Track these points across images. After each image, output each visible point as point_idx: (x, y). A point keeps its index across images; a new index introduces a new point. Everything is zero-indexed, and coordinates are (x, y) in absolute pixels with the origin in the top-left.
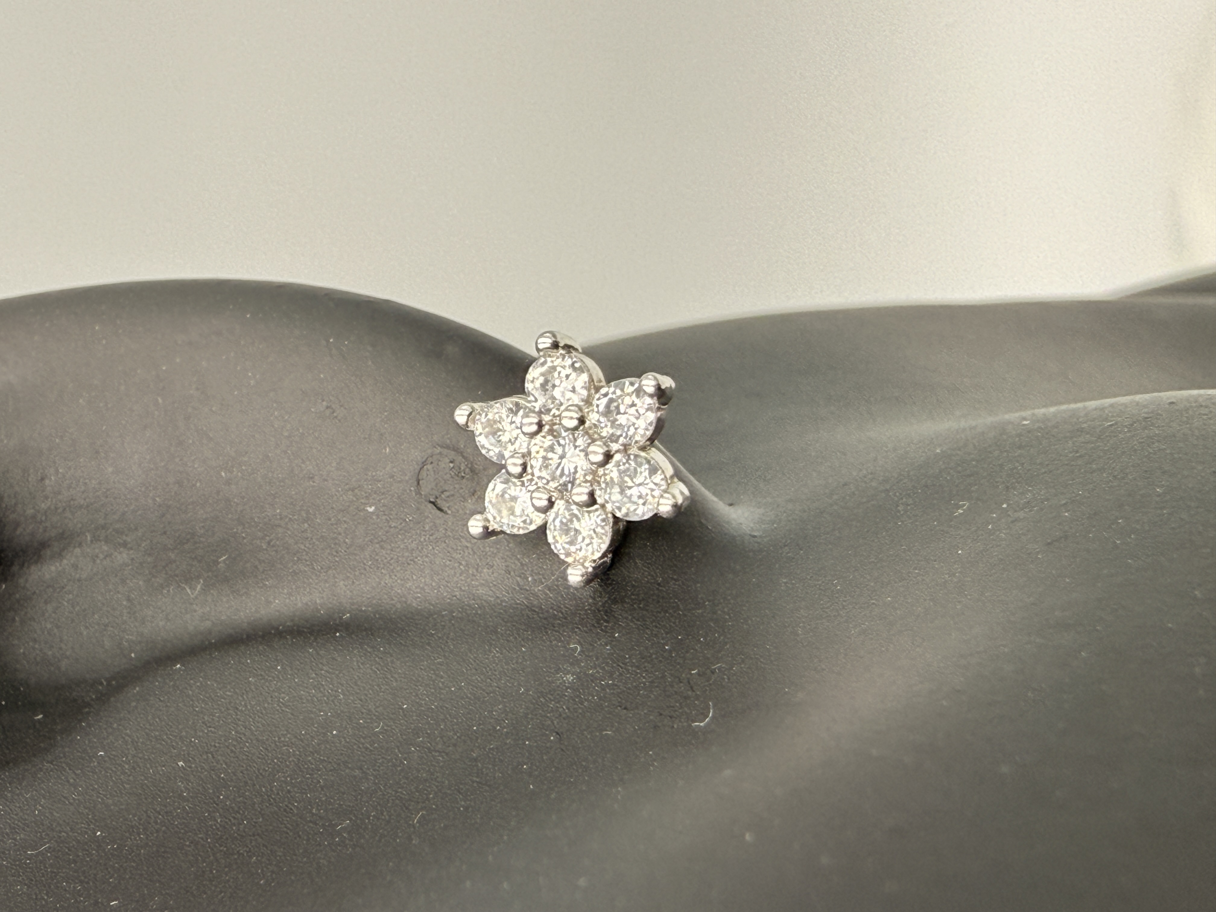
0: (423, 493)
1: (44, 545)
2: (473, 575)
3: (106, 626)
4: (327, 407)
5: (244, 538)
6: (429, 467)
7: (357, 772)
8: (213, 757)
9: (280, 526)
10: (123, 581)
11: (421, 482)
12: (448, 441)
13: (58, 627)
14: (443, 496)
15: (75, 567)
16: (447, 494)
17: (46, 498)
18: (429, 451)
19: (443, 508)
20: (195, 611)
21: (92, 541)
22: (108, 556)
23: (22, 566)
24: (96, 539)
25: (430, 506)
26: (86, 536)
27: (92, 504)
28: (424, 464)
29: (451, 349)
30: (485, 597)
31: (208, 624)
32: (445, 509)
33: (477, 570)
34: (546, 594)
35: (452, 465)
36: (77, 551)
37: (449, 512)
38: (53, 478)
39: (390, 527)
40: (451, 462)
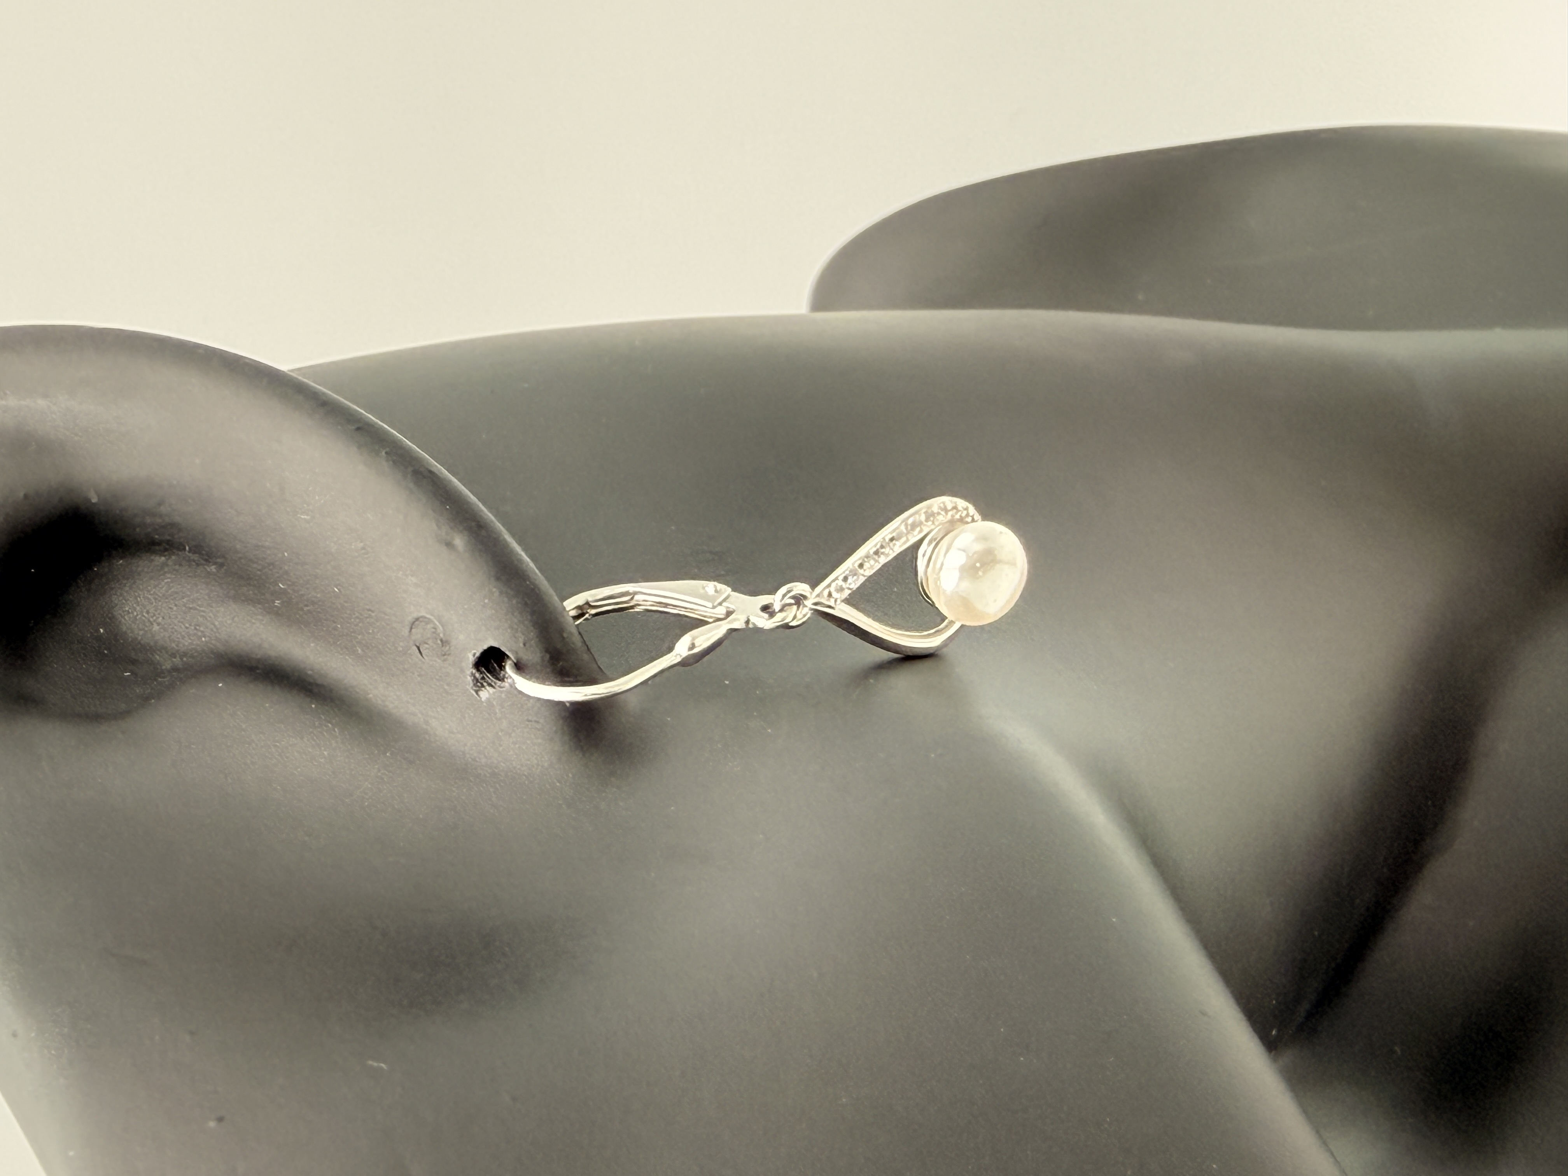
0: (412, 637)
3: (191, 608)
4: (363, 548)
6: (420, 624)
11: (413, 630)
13: (155, 599)
14: (426, 646)
18: (423, 613)
19: (423, 655)
22: (198, 565)
25: (415, 648)
28: (417, 619)
35: (434, 630)
37: (426, 658)
40: (434, 628)
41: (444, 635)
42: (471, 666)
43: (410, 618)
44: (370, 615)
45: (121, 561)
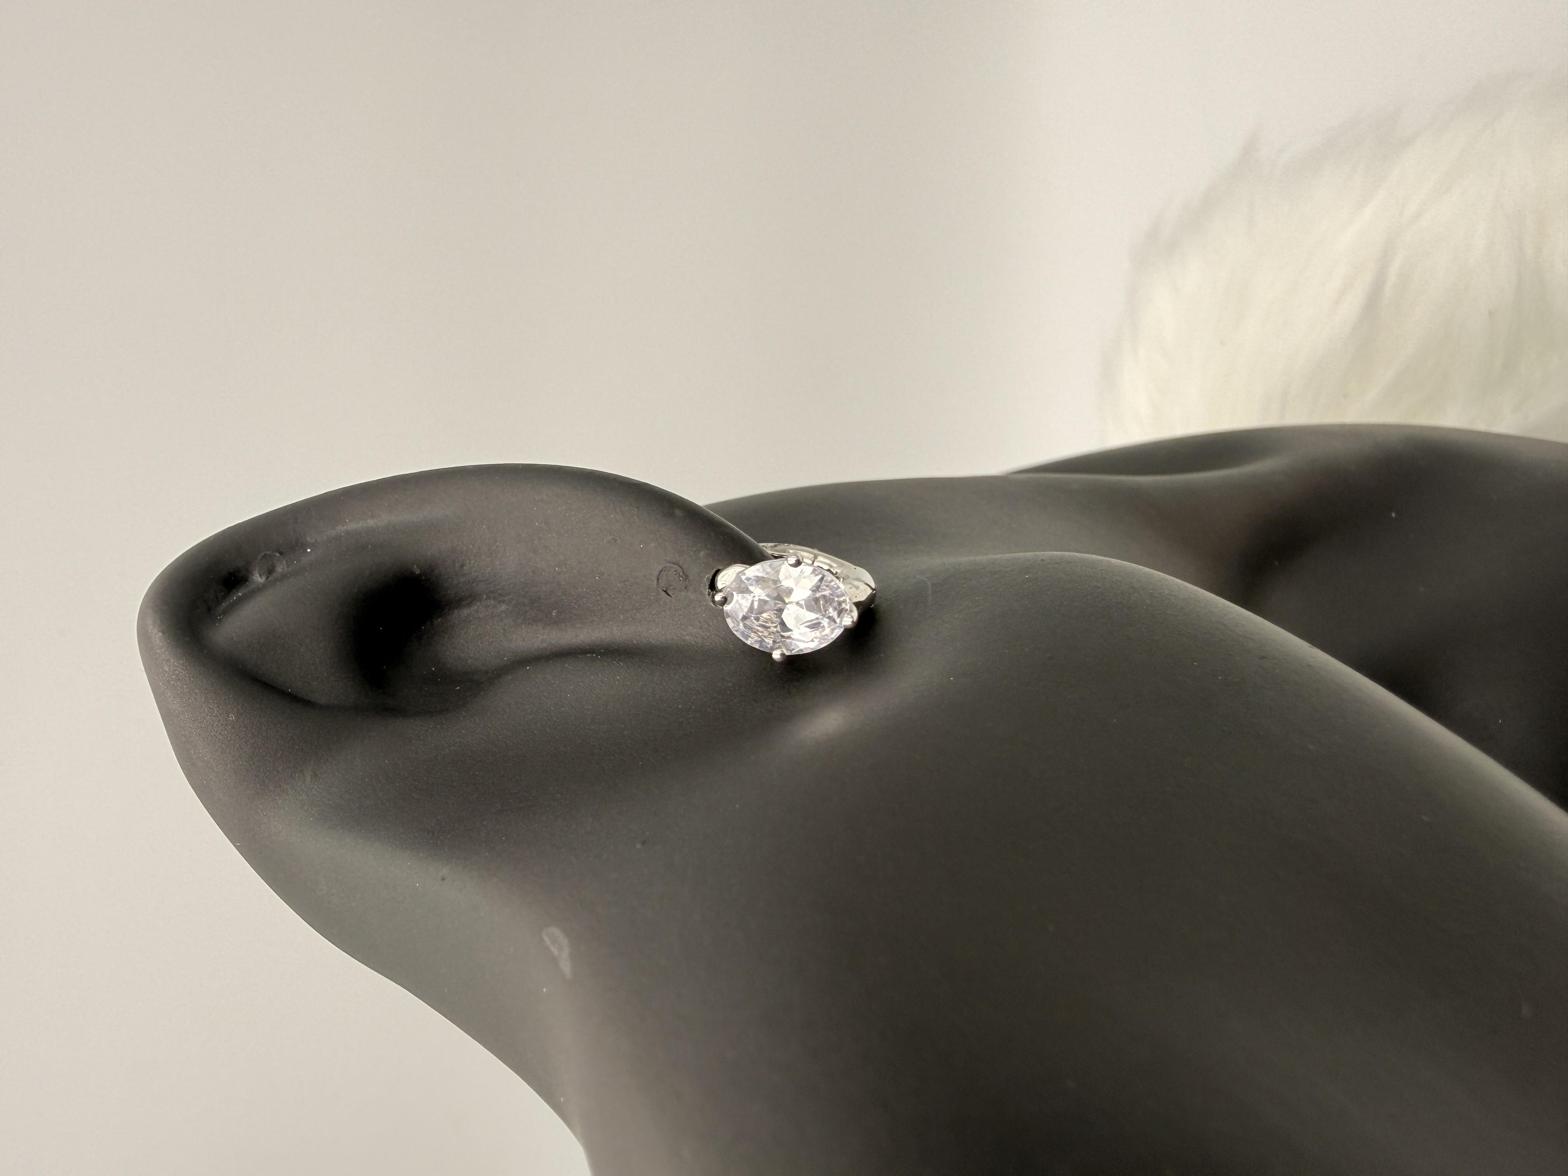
0: (660, 586)
1: (461, 600)
2: (684, 629)
3: (493, 642)
4: (613, 539)
5: (566, 602)
6: (664, 573)
7: (622, 726)
8: (550, 714)
9: (584, 597)
10: (502, 620)
11: (659, 581)
12: (674, 561)
13: (466, 642)
14: (670, 588)
15: (477, 611)
16: (672, 587)
17: (464, 575)
18: (664, 565)
20: (538, 637)
21: (486, 599)
22: (495, 606)
23: (449, 609)
24: (488, 598)
25: (663, 593)
26: (483, 597)
27: (487, 580)
28: (661, 571)
29: (678, 512)
30: (689, 641)
31: (545, 645)
32: (671, 595)
33: (686, 627)
34: (720, 641)
35: (676, 573)
36: (478, 603)
37: (673, 596)
38: (468, 565)
39: (643, 602)
40: (675, 571)
41: (683, 573)
42: (707, 587)
43: (656, 573)
44: (625, 584)
45: (440, 619)
